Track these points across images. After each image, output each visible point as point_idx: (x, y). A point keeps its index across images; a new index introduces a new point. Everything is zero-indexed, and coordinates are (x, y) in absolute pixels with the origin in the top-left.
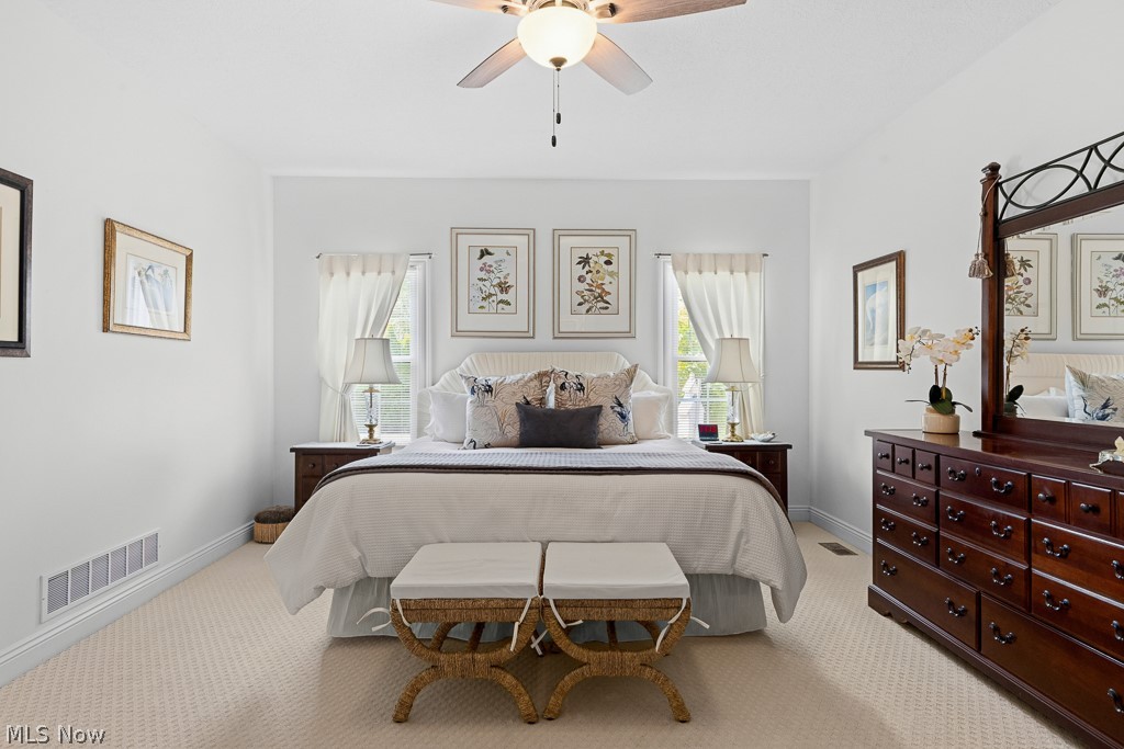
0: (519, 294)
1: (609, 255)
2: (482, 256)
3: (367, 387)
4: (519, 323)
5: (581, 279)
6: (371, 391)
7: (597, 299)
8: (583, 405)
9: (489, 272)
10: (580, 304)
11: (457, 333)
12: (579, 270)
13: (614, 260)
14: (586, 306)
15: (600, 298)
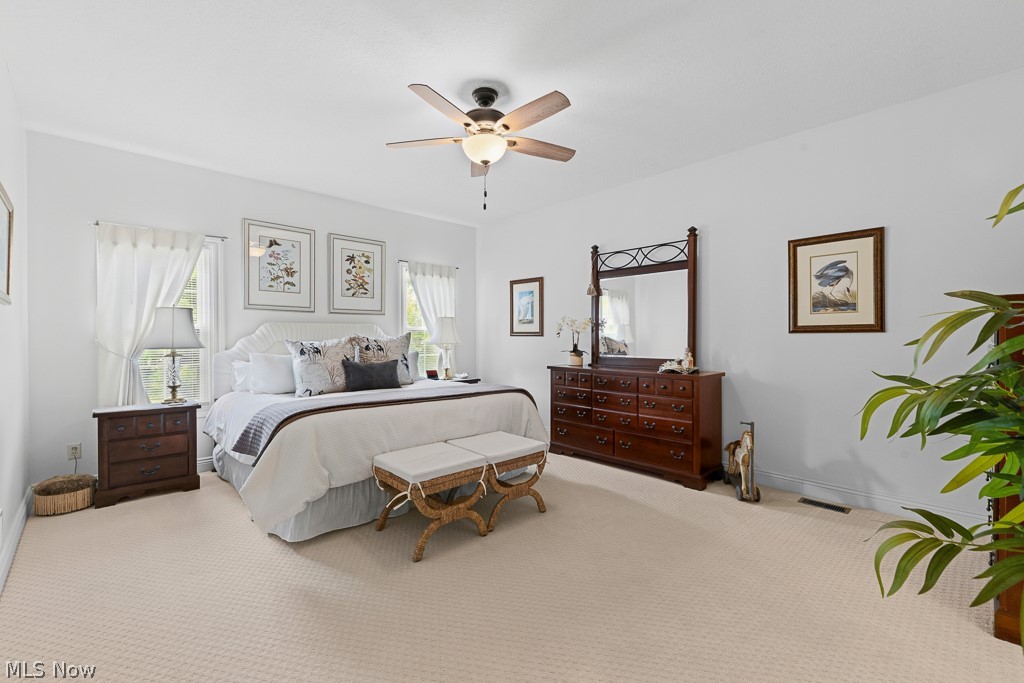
0: (302, 278)
1: (368, 257)
2: (271, 245)
3: (169, 351)
4: (302, 300)
5: (349, 272)
6: (173, 355)
7: (359, 286)
8: (384, 360)
9: (277, 258)
10: (348, 289)
11: (248, 306)
12: (348, 266)
13: (371, 261)
14: (352, 291)
15: (361, 286)
